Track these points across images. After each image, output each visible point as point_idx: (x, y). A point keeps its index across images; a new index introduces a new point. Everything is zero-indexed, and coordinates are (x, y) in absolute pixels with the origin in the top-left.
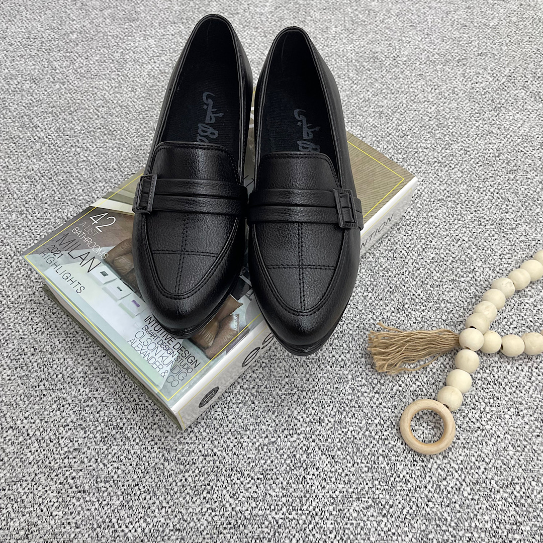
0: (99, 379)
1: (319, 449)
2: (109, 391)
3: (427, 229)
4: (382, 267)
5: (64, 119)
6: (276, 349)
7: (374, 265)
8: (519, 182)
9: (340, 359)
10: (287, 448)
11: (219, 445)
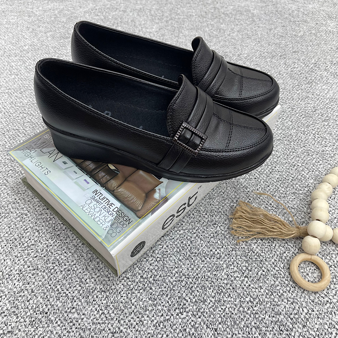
0: (30, 275)
1: (204, 323)
2: (38, 284)
3: (271, 159)
4: (242, 185)
5: (16, 96)
6: (167, 246)
7: (236, 184)
8: (331, 127)
9: (216, 252)
10: (178, 324)
11: (125, 323)
